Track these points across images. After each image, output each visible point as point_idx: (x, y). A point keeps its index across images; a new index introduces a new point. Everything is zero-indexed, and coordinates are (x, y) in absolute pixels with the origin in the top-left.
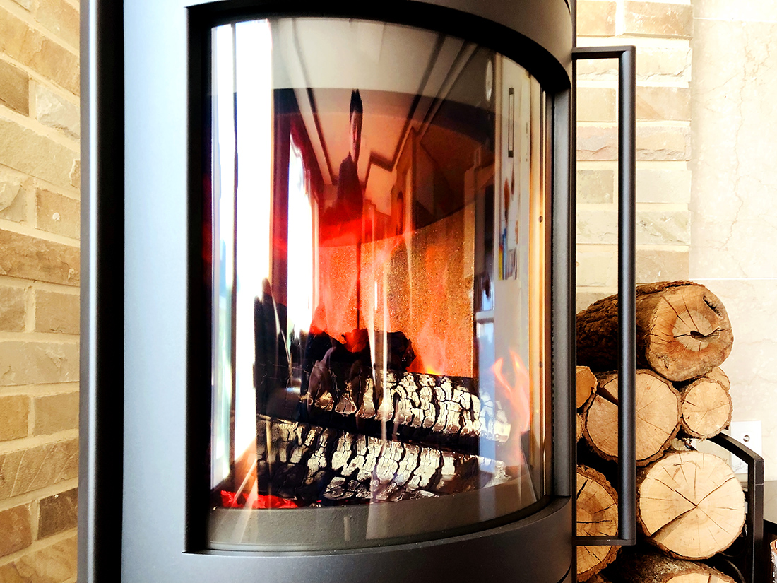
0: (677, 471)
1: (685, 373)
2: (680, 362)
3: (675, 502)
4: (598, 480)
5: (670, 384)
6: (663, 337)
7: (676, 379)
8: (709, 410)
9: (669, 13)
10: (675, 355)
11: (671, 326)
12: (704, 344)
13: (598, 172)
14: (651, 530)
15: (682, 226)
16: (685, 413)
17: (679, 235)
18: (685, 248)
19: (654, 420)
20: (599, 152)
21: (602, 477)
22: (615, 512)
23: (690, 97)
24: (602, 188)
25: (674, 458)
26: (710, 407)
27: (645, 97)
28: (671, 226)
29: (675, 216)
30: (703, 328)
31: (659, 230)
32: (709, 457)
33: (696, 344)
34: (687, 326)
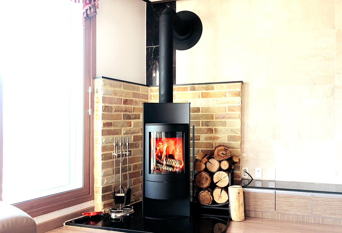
3: (218, 179)
5: (218, 161)
6: (217, 154)
10: (219, 157)
11: (218, 152)
13: (223, 121)
15: (239, 131)
16: (221, 166)
17: (238, 132)
18: (240, 135)
19: (216, 166)
20: (223, 118)
21: (208, 174)
22: (209, 179)
23: (240, 107)
24: (224, 124)
25: (219, 172)
26: (225, 165)
27: (232, 108)
28: (237, 131)
29: (238, 129)
30: (224, 153)
31: (234, 132)
32: (224, 172)
33: (223, 155)
34: (221, 152)
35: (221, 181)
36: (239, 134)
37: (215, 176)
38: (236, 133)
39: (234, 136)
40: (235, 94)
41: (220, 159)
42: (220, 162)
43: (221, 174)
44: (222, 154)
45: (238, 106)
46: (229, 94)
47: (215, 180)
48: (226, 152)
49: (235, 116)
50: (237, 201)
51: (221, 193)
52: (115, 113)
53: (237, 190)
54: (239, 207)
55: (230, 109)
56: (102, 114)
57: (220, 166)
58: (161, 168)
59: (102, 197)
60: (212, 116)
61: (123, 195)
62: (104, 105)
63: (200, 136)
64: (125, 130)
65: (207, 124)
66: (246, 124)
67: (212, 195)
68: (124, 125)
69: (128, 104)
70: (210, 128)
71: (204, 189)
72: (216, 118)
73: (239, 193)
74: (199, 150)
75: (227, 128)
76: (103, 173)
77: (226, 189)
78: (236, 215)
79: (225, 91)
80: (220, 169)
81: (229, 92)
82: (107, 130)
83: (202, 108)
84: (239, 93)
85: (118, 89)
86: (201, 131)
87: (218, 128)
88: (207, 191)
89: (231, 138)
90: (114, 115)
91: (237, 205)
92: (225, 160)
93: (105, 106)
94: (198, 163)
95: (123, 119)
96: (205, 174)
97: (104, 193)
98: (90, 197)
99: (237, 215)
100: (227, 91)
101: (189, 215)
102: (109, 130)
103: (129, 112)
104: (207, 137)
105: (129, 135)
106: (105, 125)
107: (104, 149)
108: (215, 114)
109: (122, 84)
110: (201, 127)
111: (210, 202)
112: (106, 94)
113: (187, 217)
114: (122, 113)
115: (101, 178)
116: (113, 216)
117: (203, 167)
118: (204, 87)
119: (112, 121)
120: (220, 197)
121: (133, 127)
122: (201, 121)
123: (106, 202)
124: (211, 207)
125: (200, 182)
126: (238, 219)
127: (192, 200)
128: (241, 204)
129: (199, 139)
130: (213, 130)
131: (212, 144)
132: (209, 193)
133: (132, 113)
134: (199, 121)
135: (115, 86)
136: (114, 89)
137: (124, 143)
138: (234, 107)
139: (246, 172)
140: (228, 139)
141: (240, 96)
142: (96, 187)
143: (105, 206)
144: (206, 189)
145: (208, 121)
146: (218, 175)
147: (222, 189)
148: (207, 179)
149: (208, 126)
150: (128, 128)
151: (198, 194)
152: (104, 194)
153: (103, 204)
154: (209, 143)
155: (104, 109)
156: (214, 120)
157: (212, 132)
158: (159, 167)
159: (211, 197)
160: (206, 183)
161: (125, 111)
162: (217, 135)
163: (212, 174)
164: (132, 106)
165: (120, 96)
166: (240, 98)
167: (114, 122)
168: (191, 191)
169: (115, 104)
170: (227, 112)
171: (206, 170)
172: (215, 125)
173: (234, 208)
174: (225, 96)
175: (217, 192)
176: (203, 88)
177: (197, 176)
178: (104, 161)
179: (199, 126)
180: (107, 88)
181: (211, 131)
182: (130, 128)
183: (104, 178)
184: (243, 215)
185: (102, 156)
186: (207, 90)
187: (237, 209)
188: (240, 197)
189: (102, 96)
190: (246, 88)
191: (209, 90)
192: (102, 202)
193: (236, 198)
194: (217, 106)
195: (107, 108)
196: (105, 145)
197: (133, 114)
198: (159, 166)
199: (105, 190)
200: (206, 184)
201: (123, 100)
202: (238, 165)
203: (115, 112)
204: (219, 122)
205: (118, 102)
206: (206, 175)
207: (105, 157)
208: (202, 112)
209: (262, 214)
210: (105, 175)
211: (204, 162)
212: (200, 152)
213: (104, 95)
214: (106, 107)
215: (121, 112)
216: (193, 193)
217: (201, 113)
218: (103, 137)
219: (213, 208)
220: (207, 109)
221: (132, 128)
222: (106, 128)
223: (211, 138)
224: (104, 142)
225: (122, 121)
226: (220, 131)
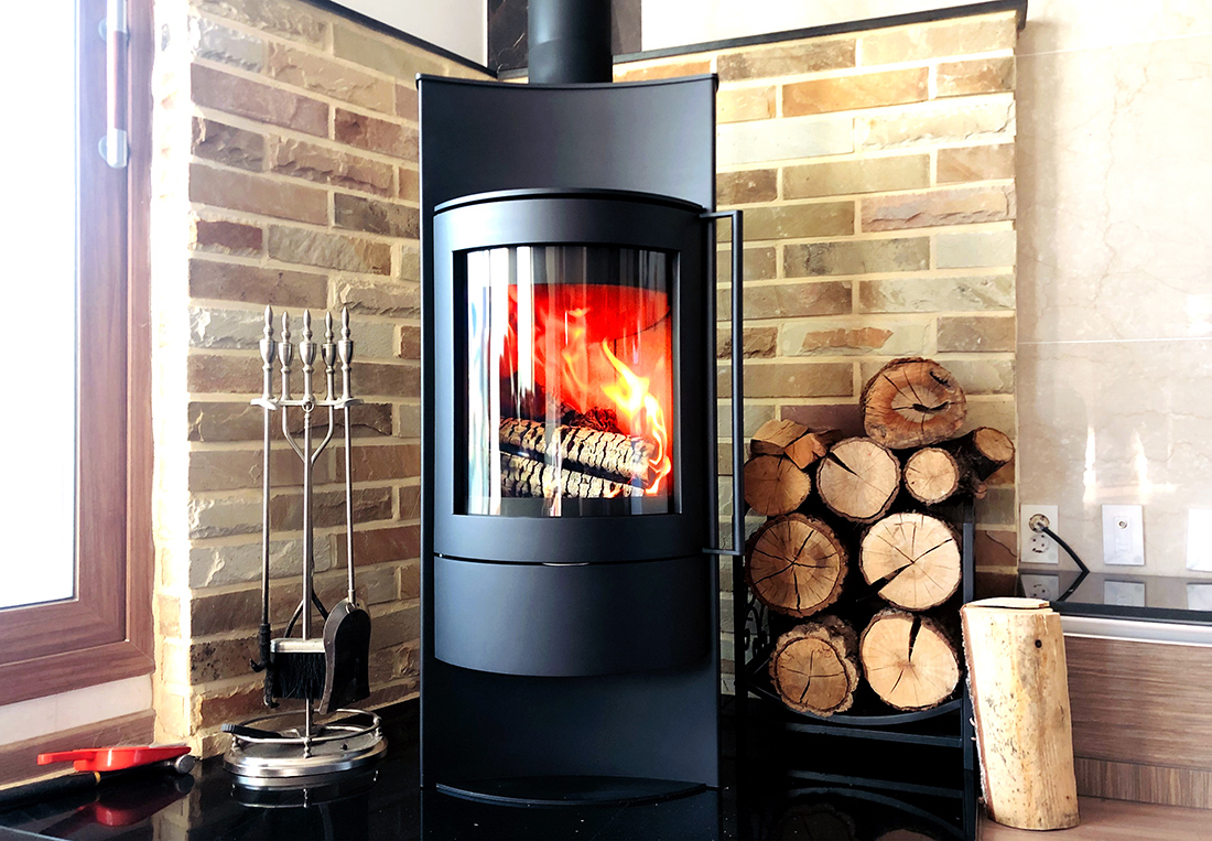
0: (897, 529)
1: (906, 442)
2: (899, 432)
3: (894, 558)
4: (822, 532)
5: (890, 452)
6: (879, 409)
7: (894, 447)
8: (933, 477)
9: (985, 69)
10: (894, 426)
11: (891, 399)
12: (928, 417)
13: (912, 239)
14: (872, 578)
15: (1006, 291)
16: (910, 480)
17: (1002, 299)
18: (1009, 314)
19: (874, 483)
20: (912, 219)
21: (828, 529)
22: (836, 560)
23: (1012, 152)
24: (918, 255)
25: (895, 518)
26: (935, 475)
27: (962, 159)
28: (992, 291)
29: (999, 281)
30: (930, 401)
31: (979, 295)
32: (928, 519)
33: (918, 416)
34: (910, 399)
35: (913, 576)
36: (1004, 307)
37: (872, 543)
38: (989, 303)
39: (978, 319)
40: (982, 76)
41: (901, 437)
42: (903, 456)
43: (908, 530)
44: (918, 407)
45: (996, 148)
46: (940, 81)
47: (873, 569)
48: (940, 395)
49: (982, 206)
50: (1024, 695)
51: (912, 644)
52: (280, 179)
53: (1025, 621)
54: (1042, 734)
55: (955, 167)
56: (192, 167)
57: (903, 483)
58: (534, 480)
59: (193, 659)
60: (847, 212)
61: (316, 646)
62: (203, 117)
63: (773, 333)
64: (348, 287)
65: (815, 261)
66: (1040, 258)
67: (855, 654)
68: (345, 259)
69: (365, 145)
70: (836, 284)
71: (805, 620)
72: (873, 224)
73: (1038, 644)
74: (772, 408)
75: (932, 275)
76: (196, 516)
77: (946, 619)
78: (1020, 784)
79: (922, 64)
80: (903, 501)
81: (943, 68)
82: (224, 268)
83: (788, 172)
84: (1005, 71)
85: (301, 45)
86: (781, 305)
87: (879, 283)
88: (823, 633)
89: (961, 333)
90: (272, 189)
91: (1028, 720)
92: (931, 446)
93: (210, 124)
94: (770, 464)
95: (333, 223)
96: (808, 534)
97: (206, 633)
98: (124, 656)
99: (1029, 790)
100: (933, 64)
101: (712, 780)
102: (243, 270)
103: (374, 189)
104: (815, 335)
105: (376, 320)
106: (209, 234)
107: (204, 373)
108: (864, 201)
109: (330, 26)
110: (780, 280)
111: (843, 701)
112: (219, 56)
113: (703, 788)
114: (331, 190)
115: (188, 545)
116: (253, 772)
117: (799, 487)
118: (795, 53)
119: (263, 222)
120: (907, 666)
121: (402, 279)
122: (780, 246)
123: (219, 687)
124: (847, 732)
125: (780, 578)
126: (1039, 813)
127: (728, 686)
128: (1050, 714)
129: (772, 349)
130: (849, 293)
131: (845, 374)
132: (840, 644)
133: (397, 201)
134: (773, 250)
135: (282, 24)
136: (277, 39)
137: (328, 347)
138: (975, 152)
139: (1046, 530)
140: (940, 340)
141: (1009, 89)
142: (162, 599)
143: (210, 711)
144: (818, 617)
145: (822, 245)
146: (888, 538)
147: (919, 617)
148: (822, 560)
149: (821, 271)
150: (371, 279)
151: (766, 651)
152: (208, 640)
153: (200, 699)
154: (828, 367)
155: (203, 137)
156: (859, 235)
157: (846, 307)
158: (524, 477)
159: (852, 669)
160: (816, 587)
161: (347, 179)
162: (877, 322)
163: (850, 533)
164: (396, 164)
165: (314, 87)
166: (1007, 98)
167: (272, 228)
168: (727, 639)
169: (280, 125)
170: (934, 187)
171: (815, 506)
172: (862, 265)
173: (1009, 743)
174: (922, 95)
175: (884, 637)
176: (793, 58)
177: (760, 544)
178: (200, 447)
179: (772, 273)
180: (227, 22)
181: (839, 298)
182: (382, 279)
183: (210, 545)
184: (1068, 786)
185: (192, 416)
186: (816, 68)
187: (1029, 746)
188: (1046, 669)
189: (192, 59)
190: (1041, 54)
191: (827, 66)
192: (189, 690)
193: (1017, 677)
194: (875, 153)
195: (226, 136)
196: (212, 353)
197: (398, 209)
198: (522, 470)
199: (208, 616)
200: (817, 591)
201: (332, 116)
202: (1004, 486)
203: (280, 169)
204: (885, 244)
205: (301, 121)
206: (817, 537)
207: (208, 425)
208: (786, 198)
209: (1186, 782)
210: (209, 531)
211: (804, 459)
212: (778, 417)
213: (207, 54)
214: (215, 130)
215: (325, 182)
216: (740, 648)
217: (779, 202)
218: (199, 304)
219: (858, 733)
220: (815, 179)
221: (395, 281)
222: (219, 256)
223: (840, 341)
224: (202, 333)
225: (330, 231)
226: (895, 295)
